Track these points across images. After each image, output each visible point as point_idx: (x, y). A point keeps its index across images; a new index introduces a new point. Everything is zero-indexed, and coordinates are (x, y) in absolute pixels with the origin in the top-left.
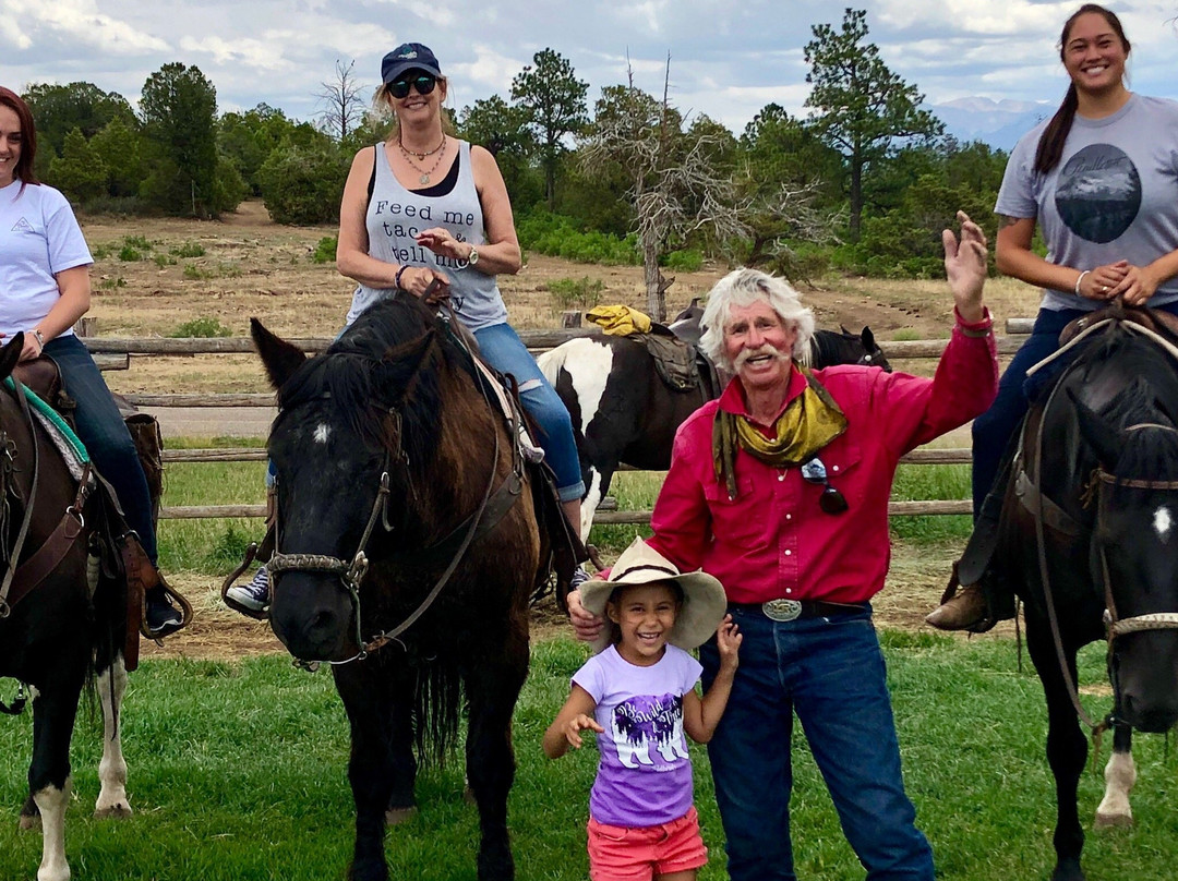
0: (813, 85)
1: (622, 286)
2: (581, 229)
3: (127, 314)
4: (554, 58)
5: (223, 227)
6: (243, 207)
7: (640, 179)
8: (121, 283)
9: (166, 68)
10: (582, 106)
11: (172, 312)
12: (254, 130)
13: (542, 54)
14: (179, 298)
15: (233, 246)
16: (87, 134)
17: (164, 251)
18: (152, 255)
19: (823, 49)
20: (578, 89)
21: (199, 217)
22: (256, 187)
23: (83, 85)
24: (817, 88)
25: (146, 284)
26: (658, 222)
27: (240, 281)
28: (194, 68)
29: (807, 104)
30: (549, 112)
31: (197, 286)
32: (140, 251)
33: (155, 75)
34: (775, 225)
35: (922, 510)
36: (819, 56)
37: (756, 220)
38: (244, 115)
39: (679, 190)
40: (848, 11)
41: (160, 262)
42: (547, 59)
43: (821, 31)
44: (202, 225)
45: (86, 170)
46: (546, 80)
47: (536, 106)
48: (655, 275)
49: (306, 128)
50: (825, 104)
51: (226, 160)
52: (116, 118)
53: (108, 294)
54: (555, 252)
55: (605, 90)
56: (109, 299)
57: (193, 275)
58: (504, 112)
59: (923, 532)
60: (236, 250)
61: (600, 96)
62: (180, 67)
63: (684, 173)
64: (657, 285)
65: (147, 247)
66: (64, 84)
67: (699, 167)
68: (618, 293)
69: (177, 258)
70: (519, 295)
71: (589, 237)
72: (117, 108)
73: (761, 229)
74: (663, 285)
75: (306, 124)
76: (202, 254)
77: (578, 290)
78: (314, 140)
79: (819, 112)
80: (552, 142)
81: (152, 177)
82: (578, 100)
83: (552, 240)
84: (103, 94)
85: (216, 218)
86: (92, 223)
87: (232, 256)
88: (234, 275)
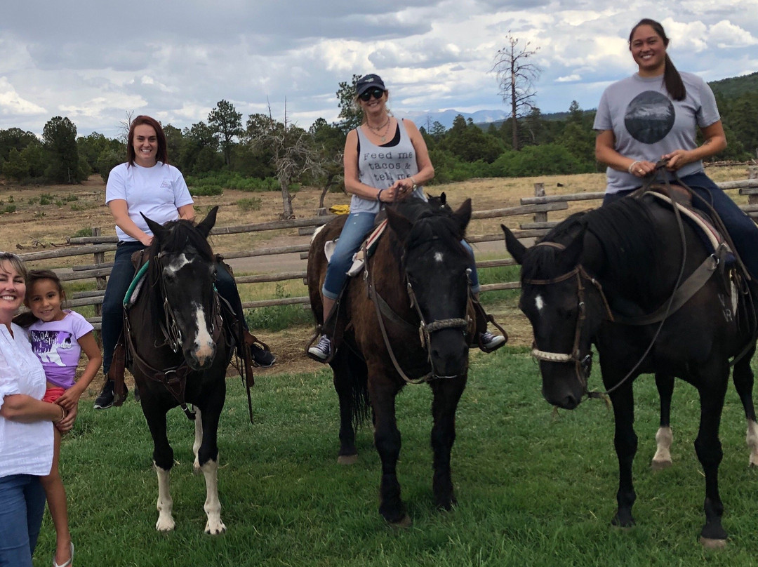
0: (342, 108)
1: (267, 200)
2: (244, 177)
3: (50, 228)
4: (226, 104)
5: (84, 187)
6: (91, 178)
7: (277, 152)
8: (43, 215)
9: (53, 119)
10: (239, 124)
11: (69, 226)
12: (92, 143)
13: (221, 103)
14: (71, 220)
15: (90, 195)
16: (19, 150)
17: (59, 200)
18: (54, 201)
19: (344, 92)
20: (238, 117)
21: (72, 183)
22: (95, 169)
23: (15, 129)
24: (343, 110)
25: (55, 214)
26: (287, 171)
27: (97, 210)
28: (66, 118)
29: (339, 117)
30: (225, 127)
31: (78, 214)
32: (48, 200)
33: (49, 122)
34: (337, 169)
35: (489, 289)
36: (343, 96)
37: (329, 167)
38: (87, 137)
39: (295, 157)
40: (354, 76)
41: (59, 204)
42: (223, 105)
43: (343, 85)
44: (73, 187)
45: (20, 166)
46: (223, 114)
47: (219, 125)
48: (287, 194)
49: (115, 141)
50: (347, 116)
51: (83, 158)
52: (32, 142)
53: (39, 220)
54: (234, 188)
55: (250, 116)
56: (40, 222)
57: (75, 209)
58: (205, 128)
59: (498, 298)
60: (91, 197)
61: (248, 119)
62: (60, 118)
63: (297, 149)
64: (287, 199)
65: (51, 198)
66: (6, 129)
67: (303, 146)
68: (267, 203)
69: (66, 202)
70: (224, 207)
71: (248, 180)
72: (30, 138)
73: (331, 171)
74: (290, 199)
75: (115, 140)
76: (77, 199)
77: (251, 203)
78: (119, 147)
79: (345, 119)
80: (228, 140)
81: (50, 167)
82: (238, 121)
83: (233, 182)
84: (24, 132)
85: (79, 183)
86: (25, 189)
87: (90, 199)
88: (93, 208)
